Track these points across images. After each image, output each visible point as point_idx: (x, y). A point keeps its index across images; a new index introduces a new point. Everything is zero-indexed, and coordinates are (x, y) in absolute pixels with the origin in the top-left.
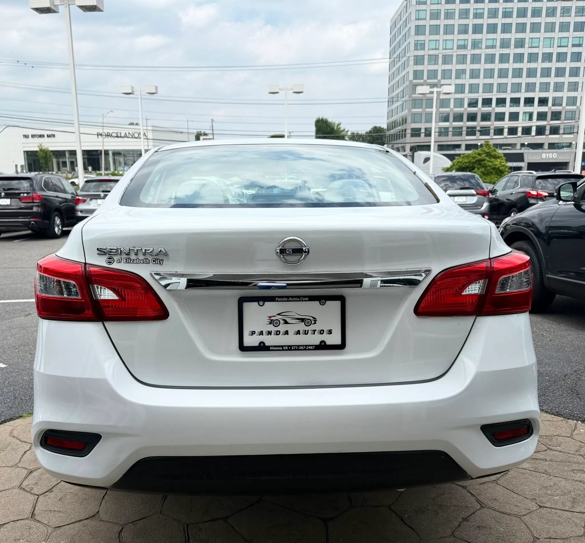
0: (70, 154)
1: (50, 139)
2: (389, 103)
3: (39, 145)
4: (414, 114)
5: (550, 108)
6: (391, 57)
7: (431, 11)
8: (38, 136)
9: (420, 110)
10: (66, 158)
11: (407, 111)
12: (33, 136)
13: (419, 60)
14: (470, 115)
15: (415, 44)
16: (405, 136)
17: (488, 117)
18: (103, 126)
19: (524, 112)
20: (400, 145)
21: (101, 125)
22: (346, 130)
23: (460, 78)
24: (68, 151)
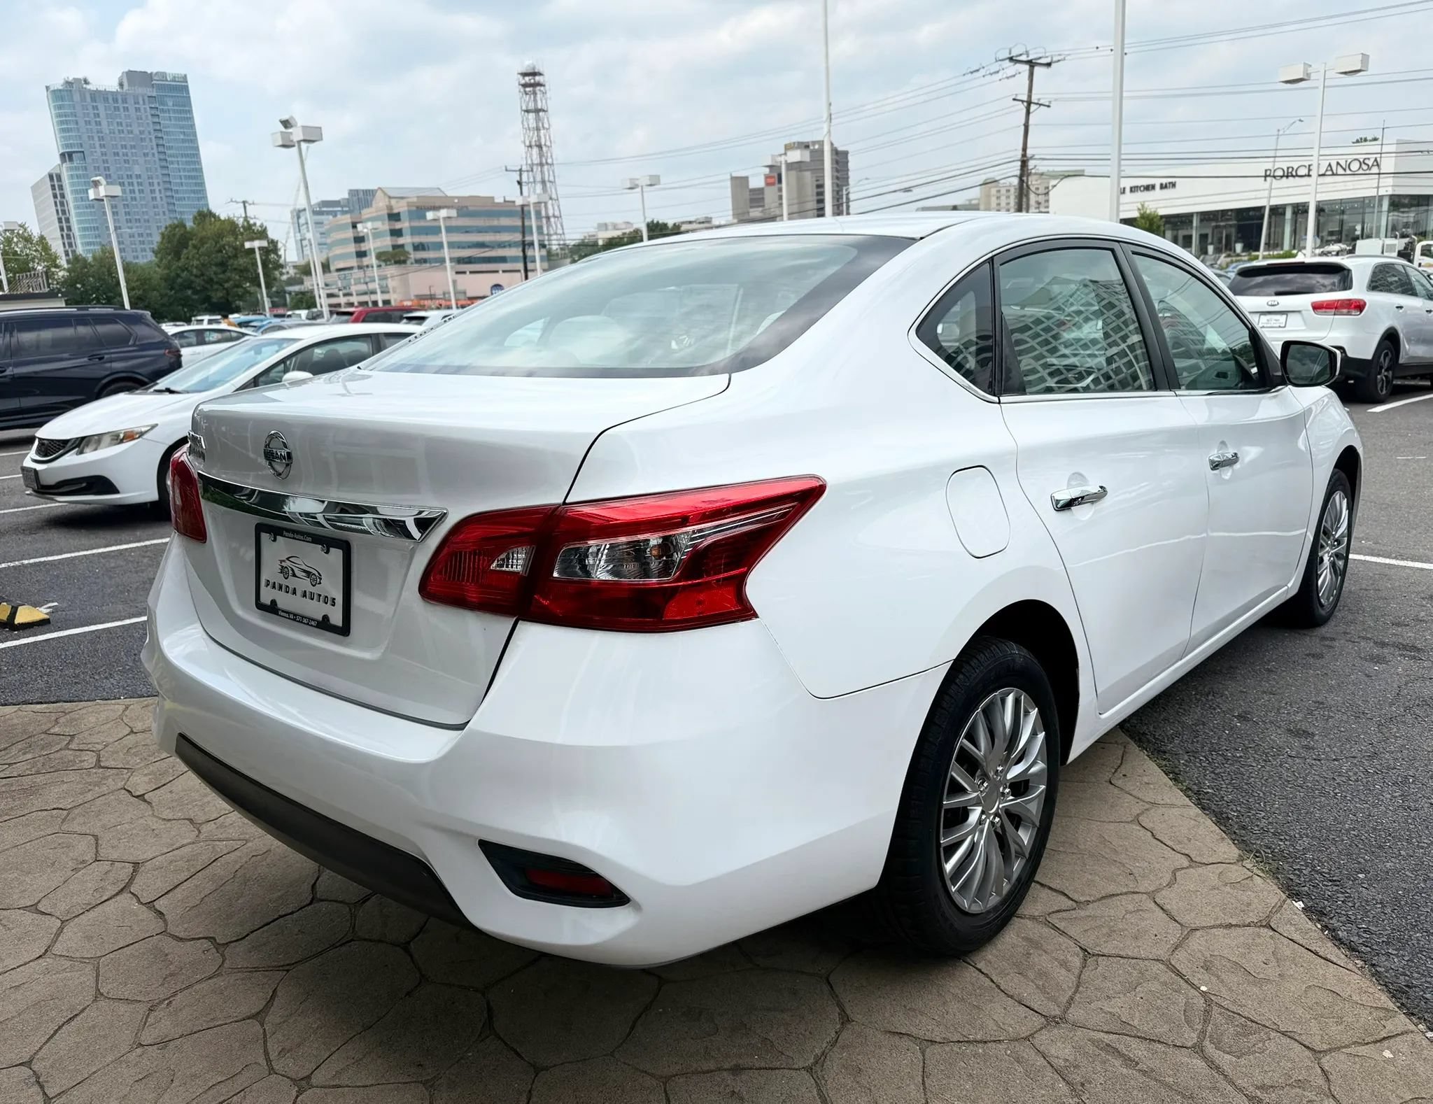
0: (1202, 221)
1: (1165, 191)
3: (1140, 207)
8: (1142, 189)
10: (1192, 228)
12: (1133, 189)
18: (1275, 157)
21: (1272, 153)
24: (1197, 213)
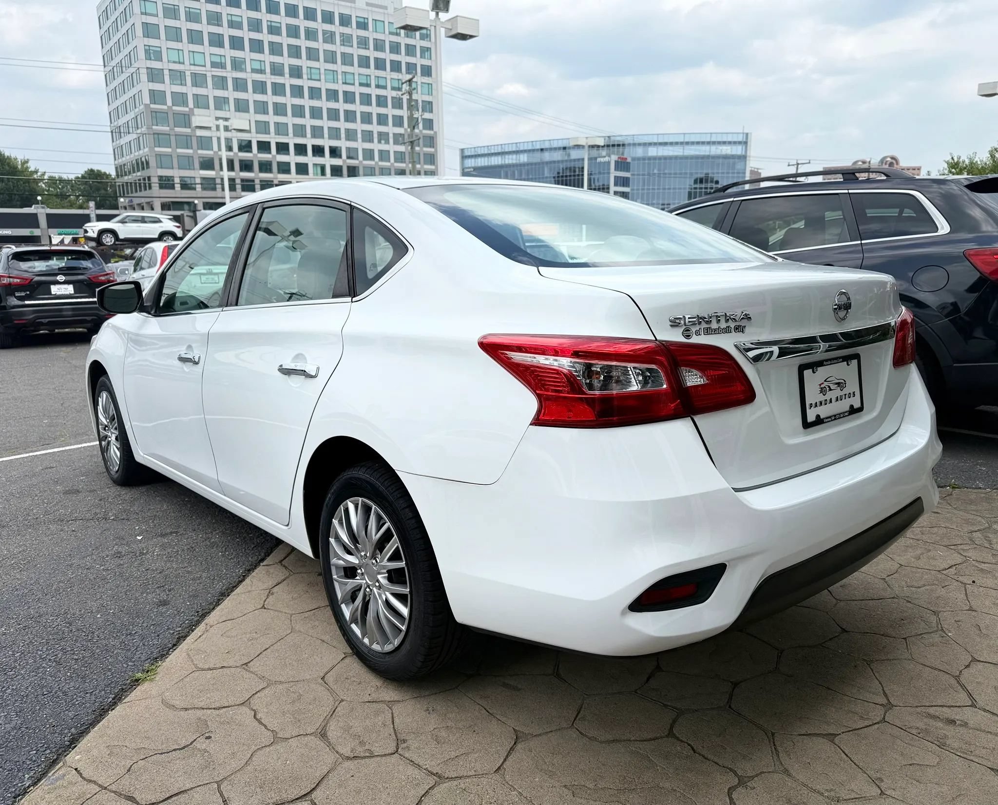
2: (114, 134)
4: (159, 156)
5: (344, 161)
6: (106, 64)
7: (164, 5)
9: (169, 150)
11: (146, 150)
13: (154, 75)
14: (244, 163)
15: (145, 50)
16: (150, 188)
17: (269, 167)
19: (314, 164)
20: (143, 200)
22: (41, 170)
23: (221, 109)
